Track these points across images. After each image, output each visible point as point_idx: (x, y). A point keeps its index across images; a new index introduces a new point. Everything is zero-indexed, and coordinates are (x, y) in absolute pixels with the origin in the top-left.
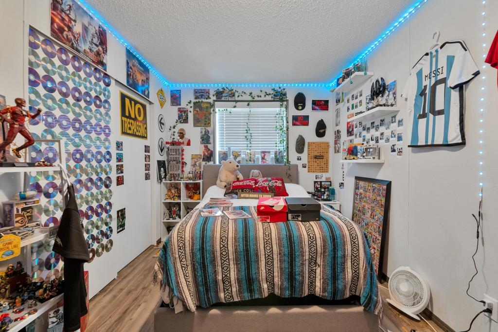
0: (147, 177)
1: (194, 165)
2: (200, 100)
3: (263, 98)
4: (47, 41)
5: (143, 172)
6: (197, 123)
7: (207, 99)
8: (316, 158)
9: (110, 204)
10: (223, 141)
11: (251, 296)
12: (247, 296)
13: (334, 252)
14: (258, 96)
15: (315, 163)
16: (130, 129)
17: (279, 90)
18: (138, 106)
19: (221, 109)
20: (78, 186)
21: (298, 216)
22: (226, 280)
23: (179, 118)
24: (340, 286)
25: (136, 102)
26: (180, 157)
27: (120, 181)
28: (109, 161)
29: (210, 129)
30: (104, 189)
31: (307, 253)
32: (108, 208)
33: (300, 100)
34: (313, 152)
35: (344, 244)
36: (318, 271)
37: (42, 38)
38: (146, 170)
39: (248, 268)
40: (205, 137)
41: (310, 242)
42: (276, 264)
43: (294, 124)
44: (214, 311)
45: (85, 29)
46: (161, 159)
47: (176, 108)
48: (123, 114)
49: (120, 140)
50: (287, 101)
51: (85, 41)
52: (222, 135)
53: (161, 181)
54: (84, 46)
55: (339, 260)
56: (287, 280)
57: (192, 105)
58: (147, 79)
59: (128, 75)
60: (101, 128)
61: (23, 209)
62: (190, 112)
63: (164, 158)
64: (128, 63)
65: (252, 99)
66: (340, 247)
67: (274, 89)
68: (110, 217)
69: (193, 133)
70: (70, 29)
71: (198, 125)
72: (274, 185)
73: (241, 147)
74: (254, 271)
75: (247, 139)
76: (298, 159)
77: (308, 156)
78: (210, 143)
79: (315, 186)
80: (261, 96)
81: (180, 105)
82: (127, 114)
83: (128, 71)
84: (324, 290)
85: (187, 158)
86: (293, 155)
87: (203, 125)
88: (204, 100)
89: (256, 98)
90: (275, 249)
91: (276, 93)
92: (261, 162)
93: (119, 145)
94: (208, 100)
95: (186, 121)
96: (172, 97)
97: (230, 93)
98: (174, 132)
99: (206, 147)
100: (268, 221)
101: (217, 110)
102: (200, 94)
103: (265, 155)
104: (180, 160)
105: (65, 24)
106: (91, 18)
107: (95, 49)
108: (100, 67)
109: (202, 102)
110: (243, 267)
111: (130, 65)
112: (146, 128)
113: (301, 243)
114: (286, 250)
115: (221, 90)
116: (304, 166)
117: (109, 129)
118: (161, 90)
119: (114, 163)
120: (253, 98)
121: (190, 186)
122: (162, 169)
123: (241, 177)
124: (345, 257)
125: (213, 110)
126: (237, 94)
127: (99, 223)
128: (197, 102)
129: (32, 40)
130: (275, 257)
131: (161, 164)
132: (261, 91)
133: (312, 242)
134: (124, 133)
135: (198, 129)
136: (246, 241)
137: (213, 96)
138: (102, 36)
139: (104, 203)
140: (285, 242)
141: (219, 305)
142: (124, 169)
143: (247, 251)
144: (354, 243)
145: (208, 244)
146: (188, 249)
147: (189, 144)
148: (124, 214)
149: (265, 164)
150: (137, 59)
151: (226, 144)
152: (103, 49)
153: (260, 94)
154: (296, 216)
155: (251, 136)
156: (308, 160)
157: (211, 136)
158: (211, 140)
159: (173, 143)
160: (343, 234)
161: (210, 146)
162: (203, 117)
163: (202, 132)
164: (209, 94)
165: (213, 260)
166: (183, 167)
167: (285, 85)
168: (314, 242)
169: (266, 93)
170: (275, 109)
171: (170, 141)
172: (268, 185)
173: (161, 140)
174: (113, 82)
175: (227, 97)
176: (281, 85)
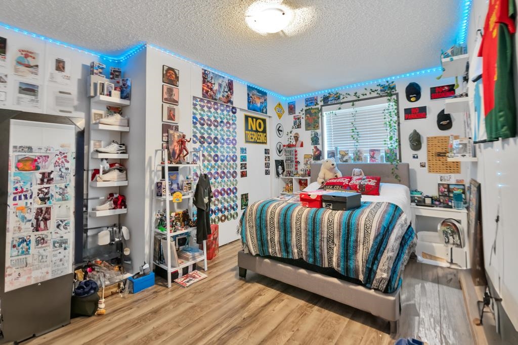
0: (267, 173)
1: (306, 164)
2: (310, 107)
3: (368, 96)
4: (201, 100)
5: (264, 169)
6: (308, 127)
7: (316, 105)
8: (440, 156)
9: (236, 189)
10: (331, 141)
11: (288, 256)
12: (285, 255)
13: (348, 235)
14: (363, 95)
15: (438, 161)
16: (252, 138)
17: (387, 84)
18: (259, 121)
19: (327, 113)
20: (209, 176)
21: (330, 205)
22: (272, 240)
23: (295, 124)
24: (352, 264)
25: (257, 119)
26: (294, 157)
27: (244, 175)
28: (234, 161)
29: (319, 131)
30: (232, 179)
31: (326, 233)
32: (235, 191)
33: (413, 91)
34: (434, 148)
35: (357, 231)
36: (335, 249)
37: (199, 100)
38: (266, 167)
39: (285, 235)
40: (315, 138)
41: (329, 225)
42: (303, 237)
43: (406, 118)
44: (267, 260)
45: (220, 85)
46: (279, 158)
47: (292, 116)
48: (247, 129)
49: (244, 147)
50: (397, 95)
51: (220, 92)
52: (330, 135)
53: (278, 176)
54: (219, 96)
55: (351, 244)
56: (311, 250)
57: (304, 112)
58: (265, 100)
59: (249, 102)
60: (230, 141)
61: (187, 184)
62: (303, 118)
63: (282, 157)
64: (248, 95)
65: (357, 99)
66: (353, 233)
67: (380, 85)
68: (236, 197)
69: (305, 136)
70: (211, 89)
71: (308, 128)
72: (366, 184)
73: (348, 147)
74: (289, 239)
75: (354, 138)
76: (414, 157)
77: (428, 154)
78: (319, 144)
79: (439, 189)
80: (366, 94)
81: (295, 113)
82: (250, 128)
83: (248, 99)
84: (338, 265)
85: (301, 158)
86: (407, 153)
87: (313, 128)
88: (313, 107)
89: (362, 97)
90: (303, 225)
91: (383, 87)
92: (370, 160)
93: (243, 150)
94: (317, 107)
95: (299, 126)
96: (289, 107)
97: (335, 96)
98: (291, 136)
99: (316, 147)
100: (307, 206)
101: (324, 113)
102: (311, 101)
103: (374, 154)
104: (294, 159)
105: (209, 88)
106: (223, 77)
107: (226, 94)
108: (229, 104)
109: (312, 108)
110: (283, 234)
111: (251, 95)
112: (266, 136)
113: (321, 224)
114: (310, 227)
115: (328, 95)
116: (423, 166)
117: (236, 141)
118: (279, 104)
119: (239, 162)
120: (359, 97)
121: (303, 182)
122: (280, 167)
123: (340, 174)
124: (357, 242)
125: (321, 115)
126: (342, 97)
127: (229, 200)
128: (307, 110)
129: (195, 102)
130: (302, 231)
131: (279, 163)
132: (366, 89)
133: (330, 225)
134: (247, 142)
135: (309, 132)
136: (285, 216)
137: (321, 101)
138: (230, 85)
139: (232, 187)
140: (310, 221)
141: (269, 257)
142: (247, 166)
143: (285, 223)
144: (368, 232)
145: (264, 215)
146: (253, 216)
147: (302, 146)
148: (248, 197)
149: (375, 163)
150: (256, 89)
151: (334, 144)
152: (231, 92)
153: (365, 92)
154: (328, 205)
155: (358, 135)
156: (428, 158)
157: (320, 138)
158: (320, 142)
159: (290, 146)
160: (358, 223)
161: (319, 147)
162: (313, 120)
163: (312, 135)
164: (317, 100)
165: (266, 226)
166: (296, 165)
167: (394, 78)
168: (332, 225)
169: (371, 90)
170: (384, 105)
171: (287, 143)
172: (360, 183)
173: (280, 144)
174: (238, 110)
175: (333, 101)
176: (389, 79)
